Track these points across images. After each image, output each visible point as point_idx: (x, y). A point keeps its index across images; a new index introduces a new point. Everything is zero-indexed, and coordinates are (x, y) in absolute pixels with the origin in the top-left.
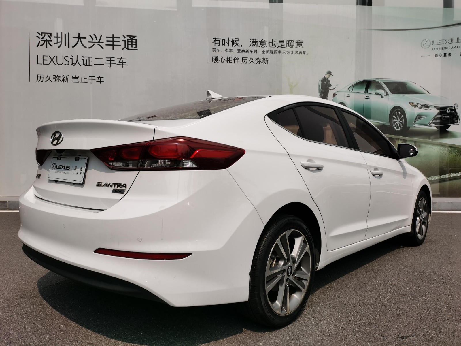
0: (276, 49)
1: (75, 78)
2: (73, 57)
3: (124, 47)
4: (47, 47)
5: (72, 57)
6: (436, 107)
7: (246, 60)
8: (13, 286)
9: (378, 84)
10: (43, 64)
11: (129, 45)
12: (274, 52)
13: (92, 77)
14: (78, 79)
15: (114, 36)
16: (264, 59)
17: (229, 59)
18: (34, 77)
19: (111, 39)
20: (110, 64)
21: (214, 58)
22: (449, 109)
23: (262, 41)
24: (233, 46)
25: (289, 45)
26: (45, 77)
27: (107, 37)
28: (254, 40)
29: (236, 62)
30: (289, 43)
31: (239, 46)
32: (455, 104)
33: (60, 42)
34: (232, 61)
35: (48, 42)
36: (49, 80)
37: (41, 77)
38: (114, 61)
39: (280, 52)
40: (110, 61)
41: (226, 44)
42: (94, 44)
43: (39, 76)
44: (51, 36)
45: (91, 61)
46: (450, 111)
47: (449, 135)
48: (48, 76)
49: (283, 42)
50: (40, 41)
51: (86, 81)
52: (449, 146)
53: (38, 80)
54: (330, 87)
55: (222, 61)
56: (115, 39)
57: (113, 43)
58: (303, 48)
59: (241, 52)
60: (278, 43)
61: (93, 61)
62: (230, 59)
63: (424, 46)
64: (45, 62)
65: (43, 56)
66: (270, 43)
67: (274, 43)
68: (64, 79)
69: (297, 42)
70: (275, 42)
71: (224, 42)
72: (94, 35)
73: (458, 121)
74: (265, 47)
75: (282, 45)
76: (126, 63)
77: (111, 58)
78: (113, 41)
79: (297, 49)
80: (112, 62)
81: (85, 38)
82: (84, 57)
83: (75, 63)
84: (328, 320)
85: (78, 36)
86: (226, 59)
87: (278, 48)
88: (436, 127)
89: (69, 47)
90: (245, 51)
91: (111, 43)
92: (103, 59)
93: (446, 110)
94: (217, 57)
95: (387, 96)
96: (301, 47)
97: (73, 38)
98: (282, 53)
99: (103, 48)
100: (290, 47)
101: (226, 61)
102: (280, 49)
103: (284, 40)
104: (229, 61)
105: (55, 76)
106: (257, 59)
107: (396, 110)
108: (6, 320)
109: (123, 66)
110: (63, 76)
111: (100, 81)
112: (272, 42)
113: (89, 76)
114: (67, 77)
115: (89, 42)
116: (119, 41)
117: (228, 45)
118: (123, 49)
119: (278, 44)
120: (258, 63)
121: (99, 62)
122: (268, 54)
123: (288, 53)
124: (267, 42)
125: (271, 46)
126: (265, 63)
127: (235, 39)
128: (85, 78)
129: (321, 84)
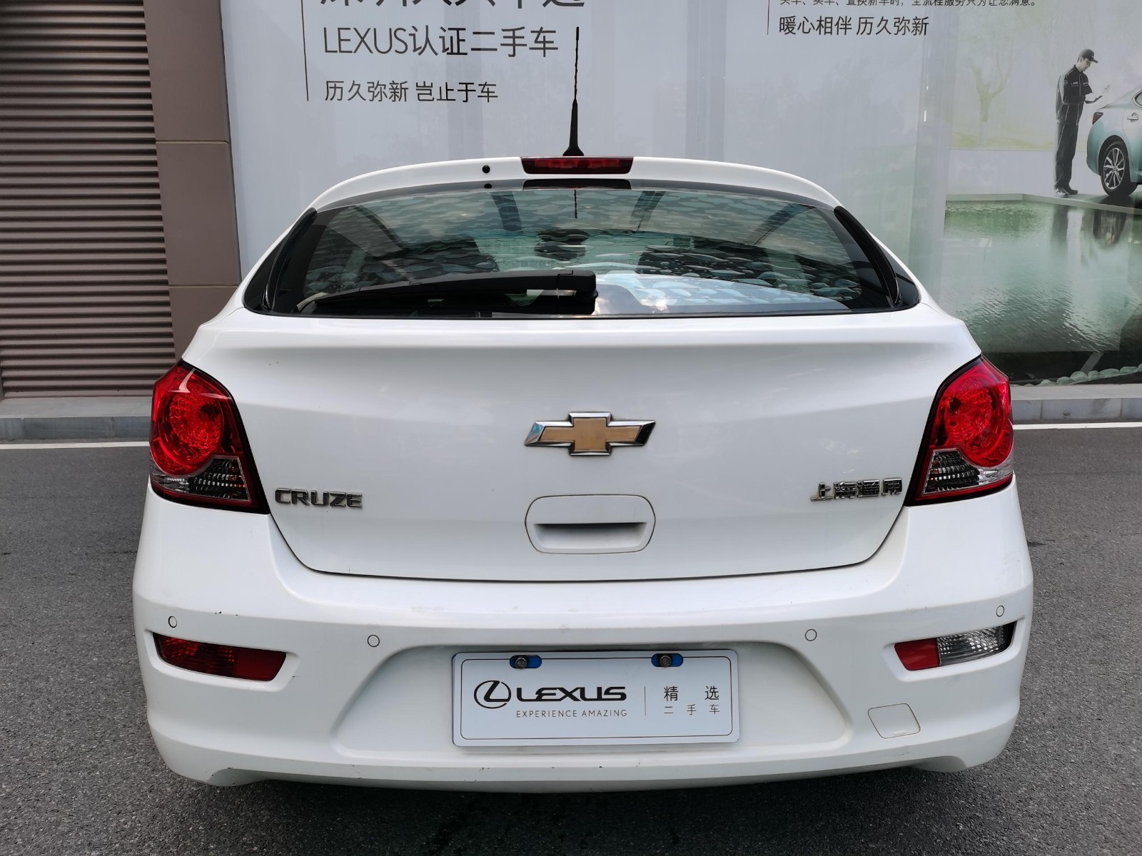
1: (424, 89)
2: (416, 30)
4: (347, 3)
5: (413, 32)
7: (869, 25)
10: (341, 51)
12: (943, 2)
13: (467, 84)
14: (430, 90)
16: (917, 21)
17: (823, 23)
18: (319, 90)
20: (512, 47)
21: (786, 21)
26: (346, 87)
29: (842, 32)
34: (831, 27)
36: (357, 94)
37: (335, 88)
38: (523, 37)
43: (331, 85)
45: (464, 40)
48: (354, 84)
51: (451, 95)
53: (330, 97)
54: (1087, 96)
55: (806, 30)
59: (857, 3)
61: (470, 41)
62: (826, 23)
64: (345, 46)
65: (339, 29)
68: (397, 91)
76: (552, 42)
77: (514, 30)
80: (518, 41)
83: (423, 47)
86: (816, 25)
89: (404, 4)
92: (493, 33)
94: (792, 19)
98: (966, 2)
99: (493, 4)
101: (816, 28)
104: (823, 30)
105: (373, 83)
106: (897, 20)
109: (546, 51)
110: (394, 83)
111: (489, 95)
113: (460, 84)
114: (404, 86)
118: (545, 5)
120: (900, 33)
121: (484, 41)
122: (928, 6)
123: (982, 3)
126: (918, 33)
128: (448, 88)
129: (1065, 88)
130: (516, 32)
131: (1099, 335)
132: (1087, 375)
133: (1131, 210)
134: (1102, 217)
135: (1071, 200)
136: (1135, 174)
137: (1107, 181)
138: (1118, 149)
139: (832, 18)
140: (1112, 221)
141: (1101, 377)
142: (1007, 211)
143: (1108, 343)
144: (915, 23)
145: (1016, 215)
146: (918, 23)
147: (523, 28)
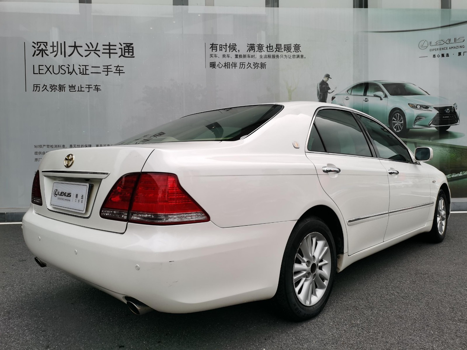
0: (273, 53)
1: (72, 87)
2: (69, 66)
4: (42, 56)
6: (435, 108)
8: (13, 299)
9: (376, 86)
10: (39, 74)
11: (126, 53)
12: (271, 56)
13: (89, 85)
14: (75, 88)
15: (111, 44)
16: (262, 64)
17: (226, 64)
18: (30, 87)
19: (108, 47)
20: (107, 72)
21: (212, 64)
22: (448, 109)
23: (259, 46)
24: (231, 51)
25: (287, 49)
26: (41, 86)
27: (103, 45)
28: (251, 44)
29: (234, 68)
30: (287, 47)
31: (236, 52)
32: (455, 104)
33: (56, 51)
34: (230, 66)
35: (43, 51)
36: (46, 89)
38: (111, 69)
39: (278, 56)
40: (107, 69)
41: (224, 50)
42: (90, 53)
43: (35, 86)
44: (47, 45)
45: (88, 70)
46: (449, 111)
47: (449, 135)
48: (44, 85)
49: (280, 46)
50: (36, 50)
51: (83, 89)
52: (449, 146)
53: (35, 90)
54: (329, 91)
55: (220, 67)
56: (111, 47)
57: (110, 51)
58: (301, 52)
59: (239, 57)
60: (276, 48)
61: (90, 70)
63: (422, 47)
64: (41, 72)
65: (39, 66)
66: (267, 47)
67: (271, 48)
68: (61, 88)
69: (295, 46)
70: (272, 46)
71: (222, 47)
72: (91, 43)
73: (458, 121)
74: (263, 51)
75: (280, 49)
76: (122, 70)
77: (107, 66)
78: (110, 49)
79: (295, 53)
80: (109, 70)
81: (81, 47)
82: (80, 66)
83: (72, 72)
84: (331, 323)
85: (74, 45)
86: (224, 65)
87: (275, 52)
88: (436, 127)
89: (65, 57)
90: (243, 55)
91: (108, 51)
92: (99, 67)
93: (445, 110)
94: (215, 63)
95: (386, 98)
96: (298, 50)
97: (69, 46)
98: (280, 57)
99: (99, 56)
100: (288, 51)
102: (277, 53)
103: (281, 44)
104: (226, 67)
105: (52, 85)
106: (254, 64)
107: (395, 111)
108: (7, 332)
109: (120, 73)
110: (60, 85)
111: (97, 89)
112: (269, 47)
113: (86, 85)
114: (64, 86)
115: (85, 50)
116: (115, 49)
118: (119, 57)
120: (255, 68)
121: (96, 70)
122: (266, 59)
123: (286, 58)
124: (264, 46)
125: (269, 50)
126: (262, 68)
127: (232, 44)
128: (82, 87)
129: (320, 88)
130: (109, 67)
139: (230, 63)
144: (261, 65)
146: (262, 65)
147: (111, 65)
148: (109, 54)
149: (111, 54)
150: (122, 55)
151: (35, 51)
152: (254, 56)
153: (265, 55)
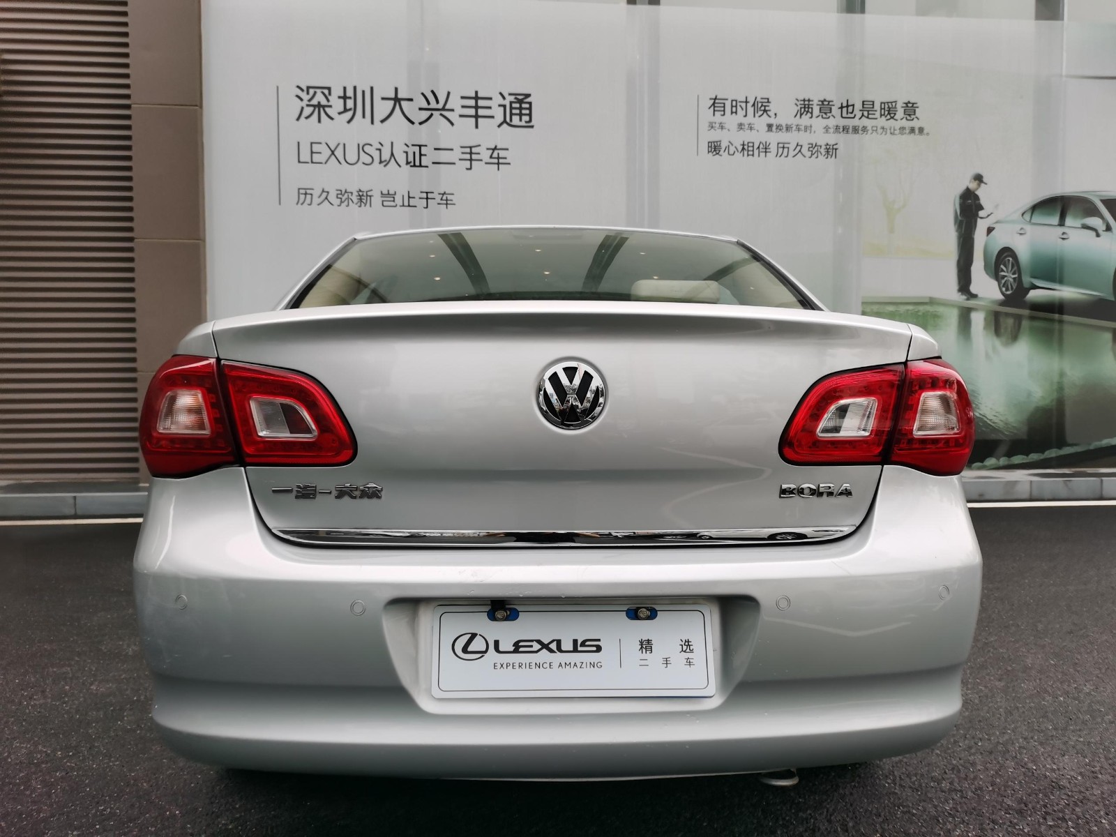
0: (856, 122)
1: (388, 196)
2: (382, 145)
3: (502, 119)
4: (319, 121)
5: (379, 147)
9: (1087, 205)
10: (312, 162)
11: (514, 117)
12: (851, 130)
13: (427, 193)
14: (394, 198)
15: (480, 95)
17: (746, 147)
18: (290, 195)
19: (472, 103)
20: (469, 162)
21: (713, 145)
23: (823, 104)
24: (757, 115)
25: (886, 113)
26: (316, 193)
27: (462, 98)
28: (804, 100)
29: (762, 155)
30: (886, 109)
31: (770, 117)
33: (350, 109)
34: (753, 151)
35: (322, 109)
37: (306, 194)
38: (479, 154)
39: (865, 129)
40: (470, 154)
41: (741, 113)
42: (432, 115)
43: (302, 191)
44: (330, 94)
45: (425, 155)
48: (323, 191)
49: (872, 106)
50: (305, 106)
51: (412, 202)
53: (301, 201)
54: (980, 212)
55: (731, 152)
56: (481, 103)
57: (477, 112)
58: (918, 119)
59: (775, 131)
60: (861, 108)
61: (431, 156)
62: (748, 147)
64: (316, 158)
65: (312, 143)
66: (842, 108)
67: (850, 109)
68: (363, 197)
69: (905, 105)
70: (853, 105)
71: (736, 106)
72: (433, 92)
74: (831, 117)
75: (870, 112)
76: (506, 158)
77: (471, 148)
78: (477, 107)
79: (905, 123)
80: (474, 157)
81: (411, 100)
82: (408, 146)
83: (388, 160)
85: (393, 96)
86: (740, 148)
87: (860, 119)
89: (372, 123)
90: (784, 126)
91: (472, 112)
92: (452, 150)
94: (719, 143)
95: (1108, 233)
96: (913, 117)
97: (383, 99)
98: (870, 132)
99: (452, 124)
100: (889, 117)
101: (740, 149)
102: (865, 122)
103: (873, 102)
104: (746, 153)
105: (341, 191)
106: (811, 146)
109: (500, 166)
110: (360, 191)
111: (446, 202)
112: (847, 107)
113: (421, 192)
114: (369, 193)
115: (420, 109)
116: (490, 108)
117: (745, 114)
118: (499, 126)
119: (860, 110)
120: (813, 156)
121: (444, 156)
122: (837, 135)
123: (884, 133)
124: (834, 105)
125: (844, 115)
126: (829, 157)
127: (762, 99)
128: (411, 196)
129: (960, 205)
130: (474, 150)
131: (1006, 424)
132: (998, 459)
133: (1026, 312)
134: (1002, 319)
135: (972, 303)
136: (1027, 280)
137: (1003, 286)
138: (1011, 259)
139: (753, 143)
140: (1010, 321)
141: (1011, 463)
142: (918, 311)
143: (1015, 431)
144: (827, 148)
145: (925, 315)
146: (829, 148)
147: (480, 145)
148: (474, 120)
149: (480, 120)
150: (505, 121)
151: (302, 108)
152: (811, 127)
153: (835, 124)
